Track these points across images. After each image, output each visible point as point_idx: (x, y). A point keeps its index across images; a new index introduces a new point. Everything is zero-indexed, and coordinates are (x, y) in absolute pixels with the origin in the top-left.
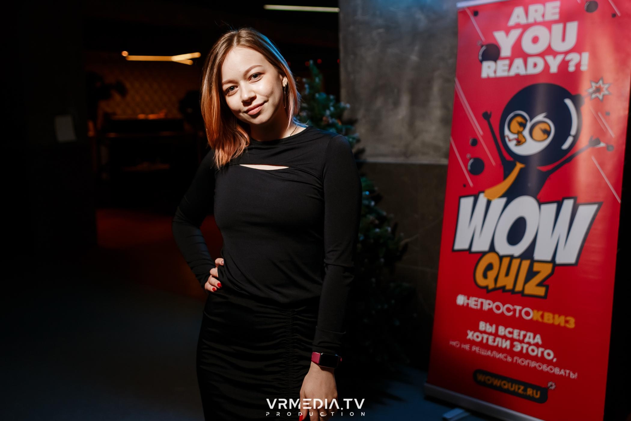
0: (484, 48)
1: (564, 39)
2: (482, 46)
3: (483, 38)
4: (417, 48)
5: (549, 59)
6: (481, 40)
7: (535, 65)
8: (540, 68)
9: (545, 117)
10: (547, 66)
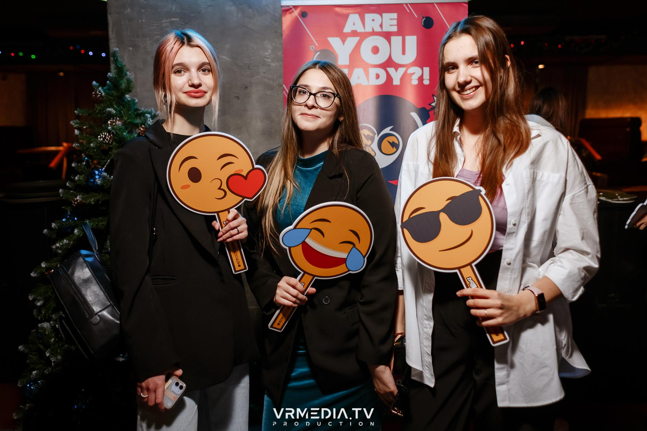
0: (318, 53)
1: (404, 53)
2: (316, 52)
3: (317, 45)
4: (227, 46)
5: (391, 70)
6: (315, 45)
7: (378, 76)
8: (382, 80)
9: (391, 130)
10: (389, 78)
